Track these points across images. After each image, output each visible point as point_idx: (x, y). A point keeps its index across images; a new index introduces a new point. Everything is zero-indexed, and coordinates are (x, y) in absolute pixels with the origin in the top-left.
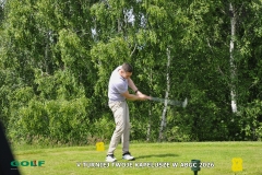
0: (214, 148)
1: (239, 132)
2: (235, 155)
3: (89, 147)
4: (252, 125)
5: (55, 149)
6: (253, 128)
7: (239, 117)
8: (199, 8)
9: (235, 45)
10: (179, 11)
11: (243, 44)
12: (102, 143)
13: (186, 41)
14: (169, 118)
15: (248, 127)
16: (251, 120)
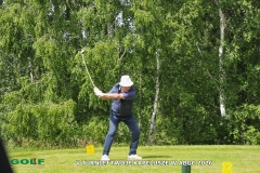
0: (204, 152)
1: (227, 135)
2: (225, 158)
3: (79, 150)
4: (240, 129)
5: (45, 151)
6: (241, 131)
7: (228, 121)
8: (188, 12)
9: (224, 50)
10: (169, 15)
11: (232, 49)
12: (92, 146)
13: (175, 45)
14: (158, 121)
15: (236, 131)
16: (240, 124)
